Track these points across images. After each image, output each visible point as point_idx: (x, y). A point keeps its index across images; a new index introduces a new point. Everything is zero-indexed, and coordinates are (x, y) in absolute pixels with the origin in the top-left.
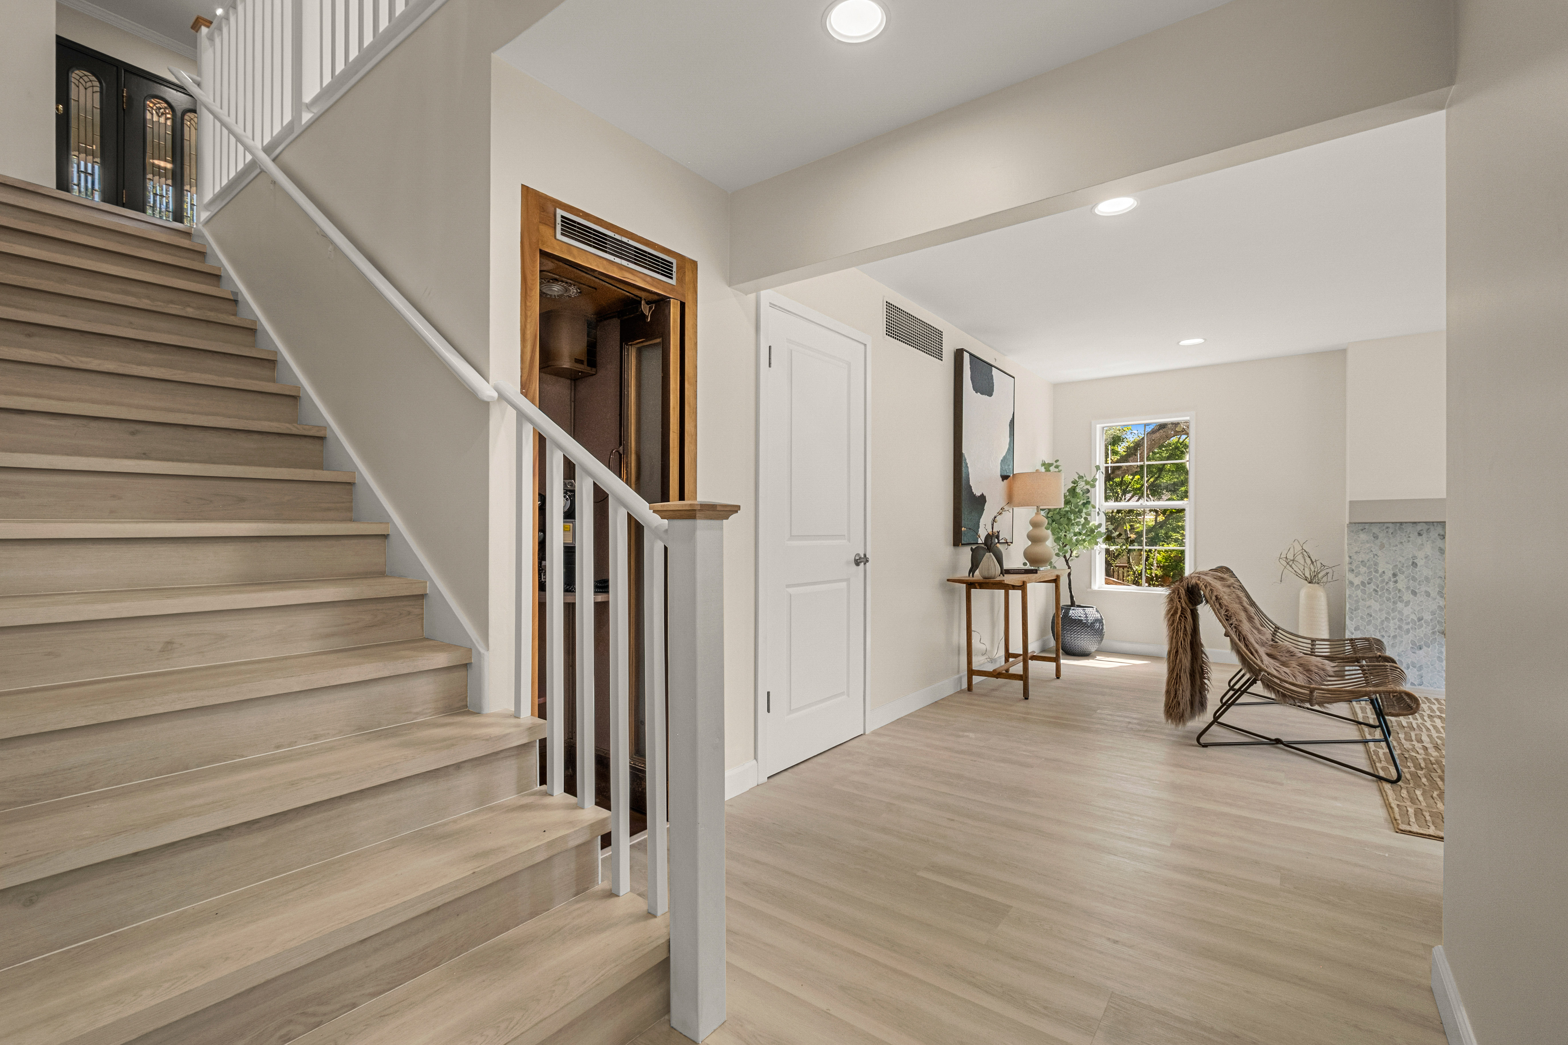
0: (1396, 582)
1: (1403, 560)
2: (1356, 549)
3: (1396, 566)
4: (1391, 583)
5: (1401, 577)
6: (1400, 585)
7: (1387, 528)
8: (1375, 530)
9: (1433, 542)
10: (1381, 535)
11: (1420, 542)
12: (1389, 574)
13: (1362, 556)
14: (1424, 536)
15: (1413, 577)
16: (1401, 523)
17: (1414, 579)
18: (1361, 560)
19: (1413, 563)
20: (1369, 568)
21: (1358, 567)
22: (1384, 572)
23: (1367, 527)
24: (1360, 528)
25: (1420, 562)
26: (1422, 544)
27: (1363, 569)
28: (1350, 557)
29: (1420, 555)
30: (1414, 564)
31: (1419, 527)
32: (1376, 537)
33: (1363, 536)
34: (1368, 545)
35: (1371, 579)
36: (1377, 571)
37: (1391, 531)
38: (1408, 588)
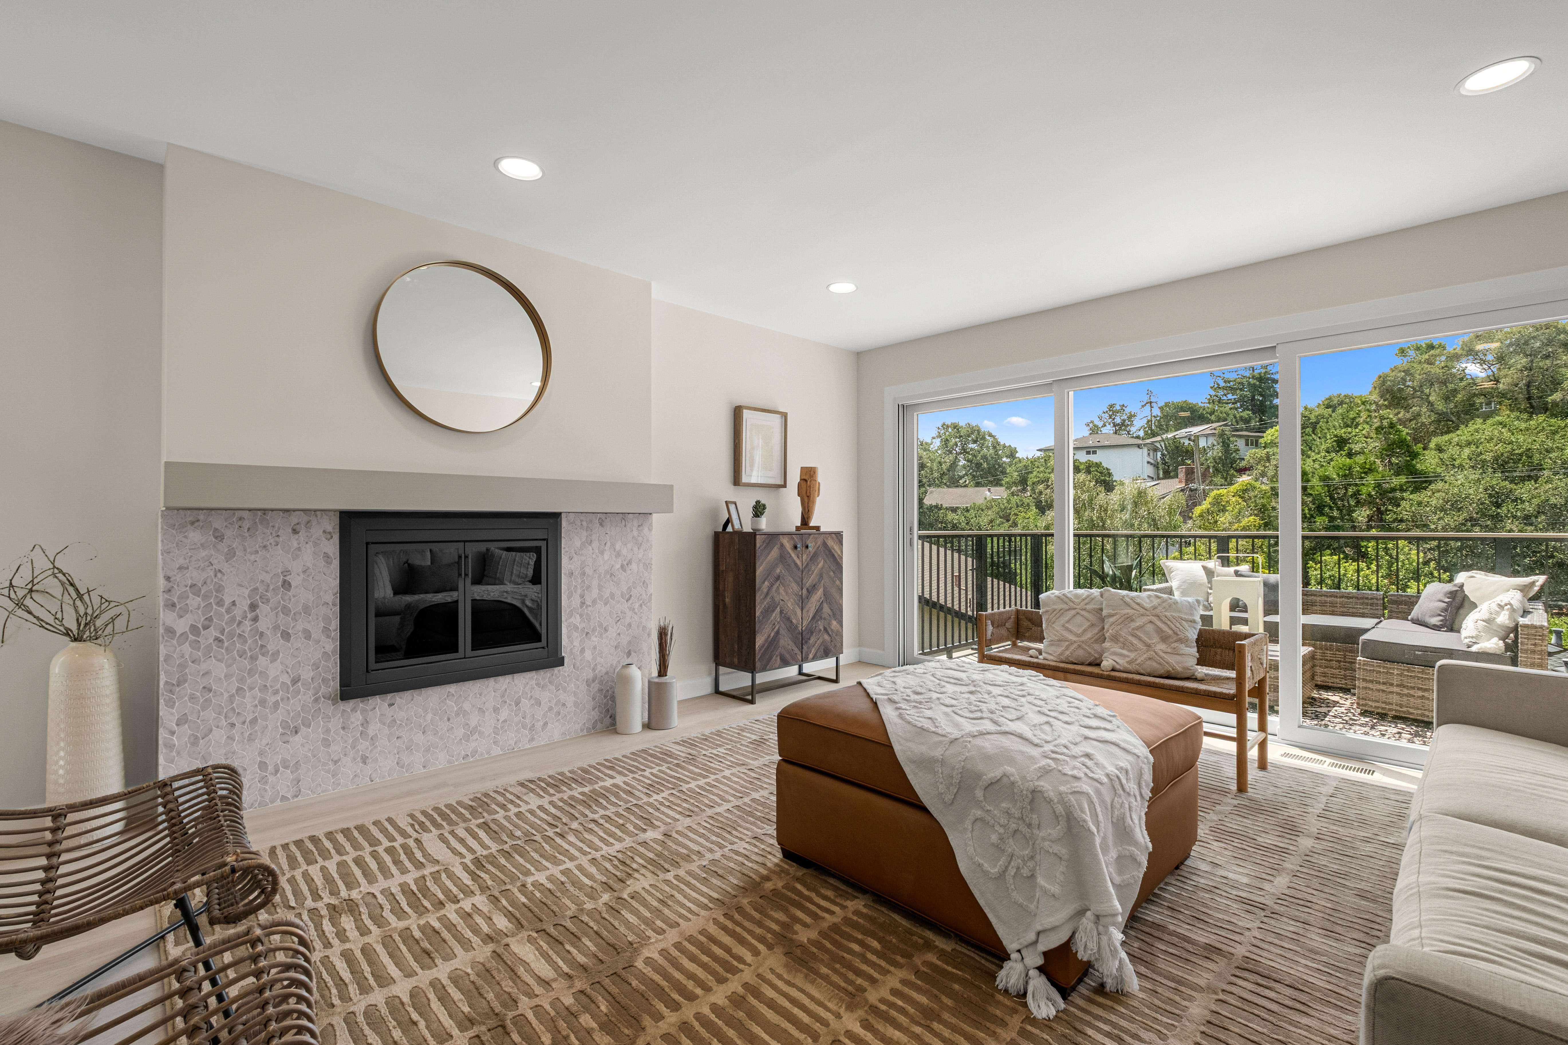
0: (255, 619)
1: (267, 578)
2: (181, 561)
3: (256, 589)
4: (247, 623)
5: (264, 610)
6: (263, 625)
7: (240, 519)
8: (218, 522)
9: (316, 544)
10: (228, 533)
11: (295, 545)
12: (243, 605)
13: (195, 575)
14: (303, 533)
15: (285, 607)
16: (265, 511)
17: (286, 611)
18: (189, 582)
19: (285, 581)
20: (206, 597)
21: (183, 597)
22: (234, 603)
23: (202, 517)
24: (191, 519)
25: (296, 580)
26: (299, 549)
27: (194, 601)
28: (168, 579)
29: (296, 567)
30: (286, 585)
31: (294, 519)
32: (220, 537)
33: (195, 536)
34: (204, 553)
35: (210, 619)
36: (220, 603)
37: (246, 524)
38: (276, 628)
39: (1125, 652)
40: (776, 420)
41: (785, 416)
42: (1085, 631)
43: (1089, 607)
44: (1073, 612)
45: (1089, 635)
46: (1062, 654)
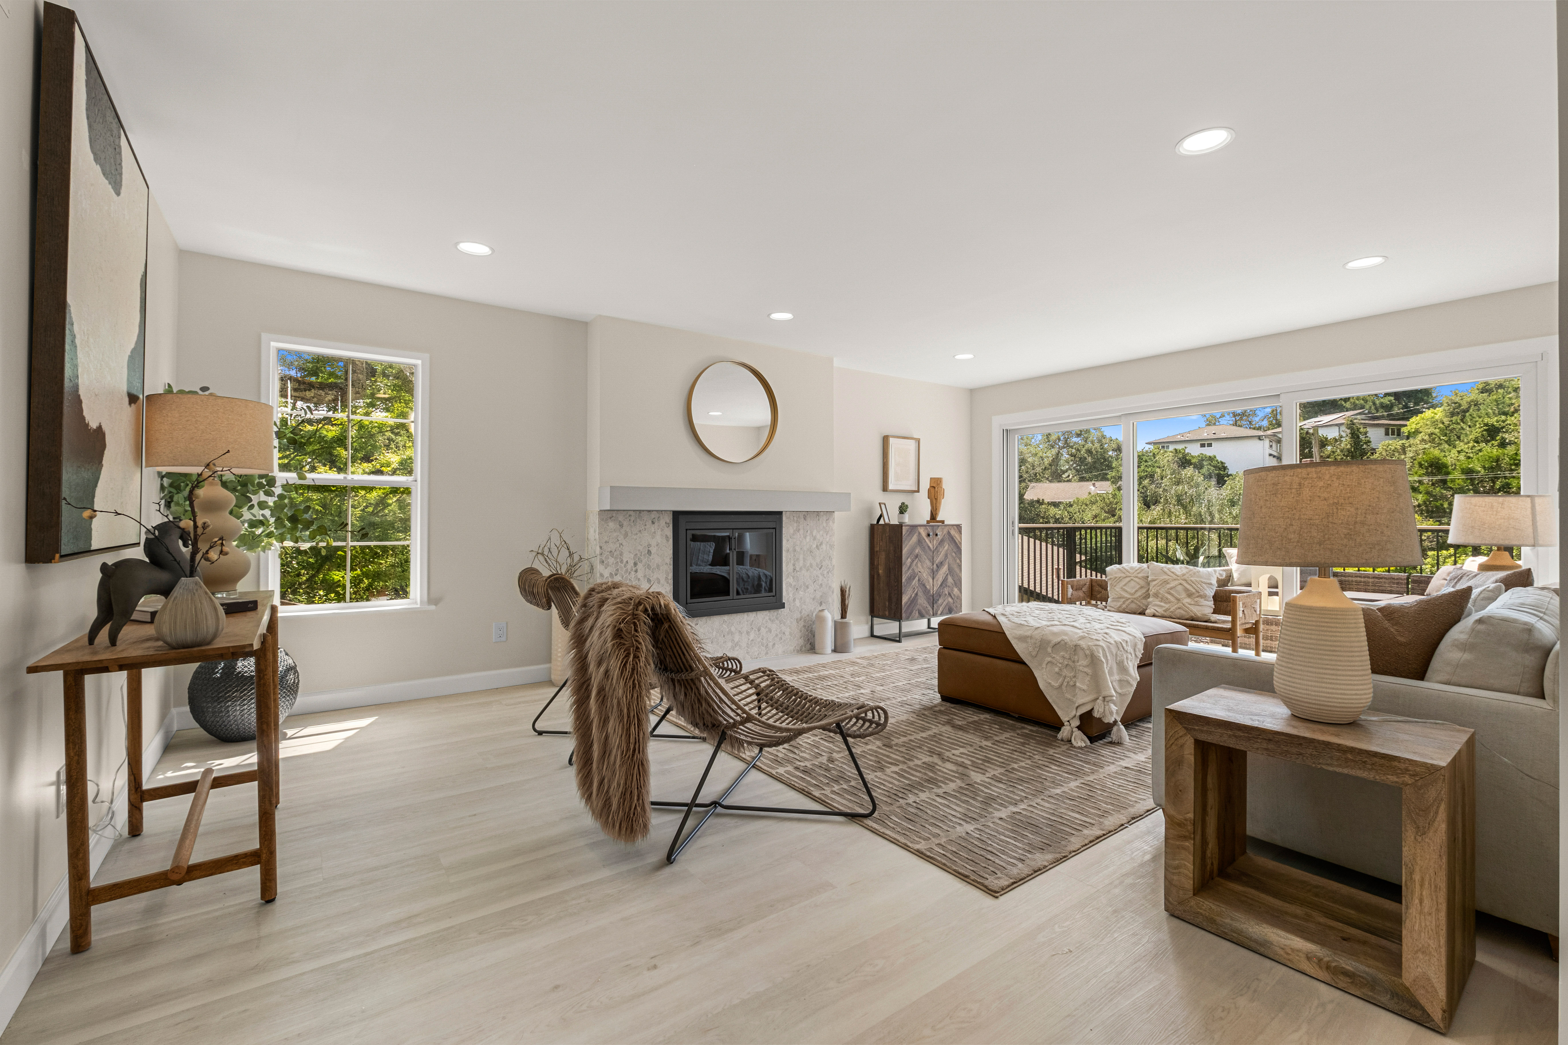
0: (636, 571)
1: (640, 548)
2: (606, 539)
3: (636, 554)
4: (633, 573)
5: (640, 566)
6: (640, 574)
7: (630, 516)
8: (621, 518)
9: (662, 530)
10: (625, 523)
11: (653, 531)
12: (631, 563)
13: (612, 546)
14: (656, 524)
15: (649, 565)
16: (640, 511)
17: (649, 567)
18: (609, 550)
19: (649, 550)
20: (616, 558)
21: (607, 558)
22: (627, 561)
23: (614, 515)
24: (610, 516)
25: (653, 550)
26: (655, 532)
27: (611, 560)
28: (601, 547)
29: (653, 543)
30: (649, 552)
31: (653, 515)
32: (621, 526)
33: (612, 525)
34: (615, 534)
35: (617, 570)
36: (622, 561)
37: (632, 519)
38: (645, 576)
39: (1162, 604)
40: (912, 444)
41: (918, 441)
42: (1136, 591)
43: (1140, 575)
44: (1128, 579)
45: (1139, 594)
46: (1120, 607)
